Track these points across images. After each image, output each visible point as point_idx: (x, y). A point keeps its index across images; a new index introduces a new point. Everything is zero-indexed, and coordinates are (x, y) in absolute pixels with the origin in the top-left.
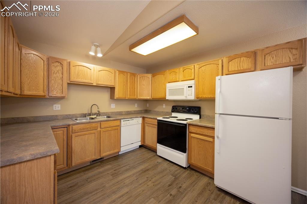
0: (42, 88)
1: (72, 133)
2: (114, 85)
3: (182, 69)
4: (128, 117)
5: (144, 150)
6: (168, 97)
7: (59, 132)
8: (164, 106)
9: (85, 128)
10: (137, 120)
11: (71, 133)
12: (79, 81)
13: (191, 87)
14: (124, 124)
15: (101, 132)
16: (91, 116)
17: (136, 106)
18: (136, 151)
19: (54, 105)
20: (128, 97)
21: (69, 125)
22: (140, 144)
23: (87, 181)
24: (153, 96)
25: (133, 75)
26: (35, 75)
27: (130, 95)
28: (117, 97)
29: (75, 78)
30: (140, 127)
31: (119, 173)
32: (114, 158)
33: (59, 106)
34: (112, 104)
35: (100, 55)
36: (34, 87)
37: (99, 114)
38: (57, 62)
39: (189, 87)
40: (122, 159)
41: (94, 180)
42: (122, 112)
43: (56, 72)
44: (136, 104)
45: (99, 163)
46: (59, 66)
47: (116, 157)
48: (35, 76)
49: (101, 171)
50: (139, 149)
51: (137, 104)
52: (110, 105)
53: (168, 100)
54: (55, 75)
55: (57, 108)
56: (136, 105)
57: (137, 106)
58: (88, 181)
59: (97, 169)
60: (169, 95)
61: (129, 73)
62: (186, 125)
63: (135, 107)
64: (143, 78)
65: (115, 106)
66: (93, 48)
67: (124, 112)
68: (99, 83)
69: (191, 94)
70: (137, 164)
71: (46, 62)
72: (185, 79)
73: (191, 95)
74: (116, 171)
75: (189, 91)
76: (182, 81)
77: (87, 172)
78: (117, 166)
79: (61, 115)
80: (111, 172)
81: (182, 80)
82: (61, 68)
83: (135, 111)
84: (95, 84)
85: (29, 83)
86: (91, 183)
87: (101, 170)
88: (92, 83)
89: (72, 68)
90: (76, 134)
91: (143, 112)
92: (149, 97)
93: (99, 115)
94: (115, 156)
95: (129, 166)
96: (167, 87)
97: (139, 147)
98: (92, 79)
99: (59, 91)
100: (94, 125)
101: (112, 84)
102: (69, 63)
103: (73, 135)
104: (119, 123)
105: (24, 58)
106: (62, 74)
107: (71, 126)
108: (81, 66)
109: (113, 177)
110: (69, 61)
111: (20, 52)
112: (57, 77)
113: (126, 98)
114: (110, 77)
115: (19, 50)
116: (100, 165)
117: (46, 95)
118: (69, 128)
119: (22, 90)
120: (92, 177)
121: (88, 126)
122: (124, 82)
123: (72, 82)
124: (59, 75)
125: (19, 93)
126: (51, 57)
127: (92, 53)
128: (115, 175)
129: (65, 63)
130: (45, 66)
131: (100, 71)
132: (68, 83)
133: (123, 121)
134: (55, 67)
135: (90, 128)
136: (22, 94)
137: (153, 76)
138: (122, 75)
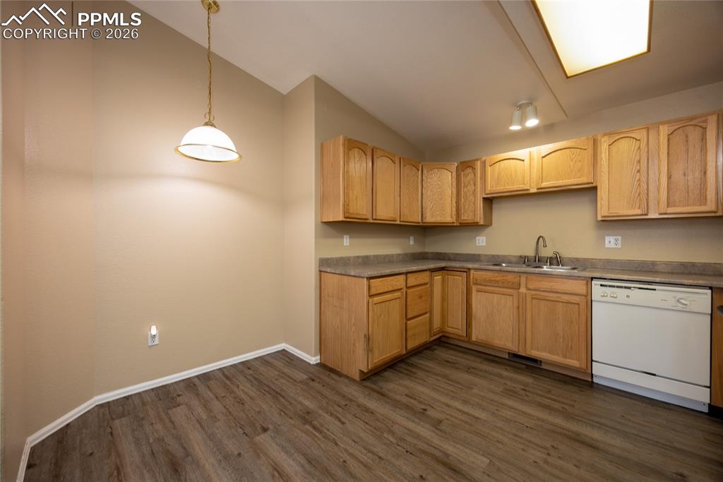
0: (449, 213)
1: (474, 284)
2: (592, 180)
4: (625, 277)
7: (457, 277)
9: (494, 280)
11: (471, 283)
12: (500, 191)
14: (603, 297)
15: (528, 298)
16: (535, 261)
19: (477, 238)
21: (469, 269)
26: (440, 195)
27: (670, 204)
28: (603, 214)
29: (492, 187)
32: (562, 376)
33: (484, 238)
34: (606, 237)
35: (532, 122)
36: (438, 213)
38: (468, 167)
40: (581, 390)
41: (476, 375)
42: (654, 263)
43: (467, 183)
45: (524, 367)
46: (471, 172)
48: (440, 197)
49: (504, 375)
52: (600, 239)
54: (466, 189)
55: (481, 243)
58: (469, 370)
59: (506, 369)
66: (517, 114)
68: (544, 184)
71: (454, 174)
74: (524, 392)
77: (486, 362)
78: (540, 390)
79: (485, 255)
80: (514, 386)
82: (473, 175)
84: (534, 190)
85: (432, 207)
86: (467, 374)
88: (525, 188)
89: (489, 169)
90: (480, 287)
93: (555, 262)
95: (566, 407)
98: (527, 179)
99: (471, 214)
100: (510, 277)
101: (584, 180)
102: (484, 163)
103: (474, 288)
104: (585, 287)
105: (427, 177)
106: (475, 185)
107: (472, 272)
108: (503, 160)
109: (502, 392)
110: (484, 159)
111: (420, 172)
112: (469, 191)
113: (646, 215)
114: (576, 162)
115: (418, 170)
116: (520, 369)
117: (455, 221)
118: (470, 275)
119: (424, 216)
120: (481, 370)
121: (498, 277)
122: (639, 162)
123: (489, 196)
124: (471, 188)
125: (420, 221)
126: (461, 163)
127: (515, 128)
128: (511, 393)
129: (479, 164)
130: (454, 180)
131: (546, 155)
132: (484, 198)
133: (601, 285)
134: (466, 176)
135: (503, 283)
136: (424, 221)
138: (623, 143)
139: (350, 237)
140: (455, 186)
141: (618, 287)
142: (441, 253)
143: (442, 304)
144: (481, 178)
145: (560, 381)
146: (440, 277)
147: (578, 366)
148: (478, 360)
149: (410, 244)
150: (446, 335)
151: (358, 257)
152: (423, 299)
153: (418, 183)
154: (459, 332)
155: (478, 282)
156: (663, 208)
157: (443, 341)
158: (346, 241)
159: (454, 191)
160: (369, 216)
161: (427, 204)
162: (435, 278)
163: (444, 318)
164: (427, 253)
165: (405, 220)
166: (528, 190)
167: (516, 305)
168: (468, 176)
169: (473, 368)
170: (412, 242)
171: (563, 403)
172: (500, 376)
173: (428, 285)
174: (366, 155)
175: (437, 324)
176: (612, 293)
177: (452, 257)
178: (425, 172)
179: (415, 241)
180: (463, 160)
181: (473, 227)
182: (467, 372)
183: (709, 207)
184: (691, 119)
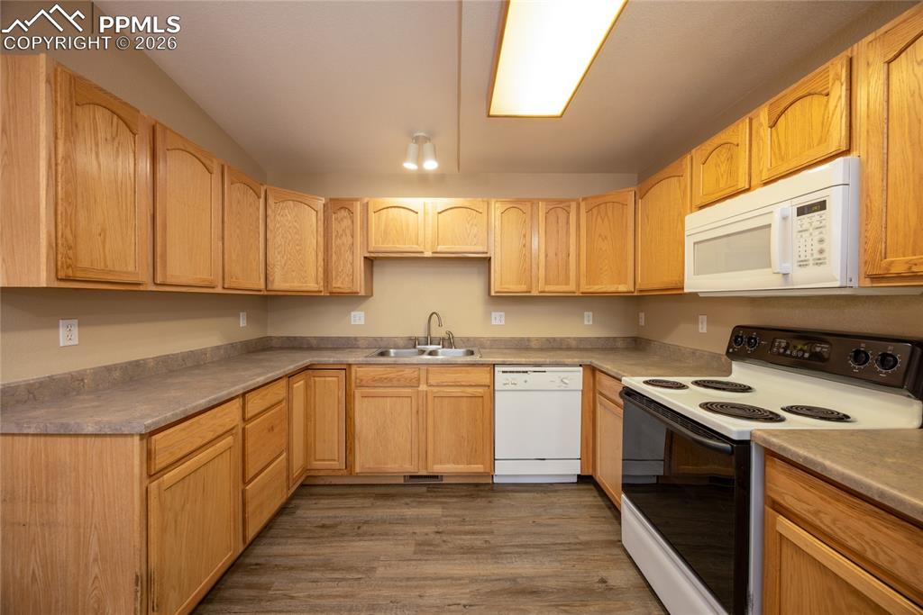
0: (314, 275)
1: (357, 387)
2: (485, 250)
3: (763, 115)
4: (523, 360)
7: (330, 379)
8: (703, 328)
9: (386, 379)
10: (562, 375)
11: (353, 385)
12: (388, 250)
13: (822, 206)
14: (505, 384)
15: (430, 398)
16: (427, 344)
17: (586, 323)
18: (556, 491)
19: (353, 313)
20: (539, 286)
21: (350, 365)
22: (575, 469)
23: (359, 528)
24: (639, 280)
25: (562, 205)
26: (298, 245)
27: (547, 282)
28: (497, 290)
29: (378, 244)
31: (439, 549)
32: (465, 487)
34: (493, 314)
35: (431, 165)
36: (294, 274)
37: (449, 342)
38: (342, 208)
39: (802, 211)
40: (490, 502)
41: (373, 535)
42: (529, 340)
43: (340, 232)
44: (586, 313)
45: (424, 489)
46: (346, 218)
47: (481, 488)
48: (298, 248)
49: (408, 517)
50: (575, 487)
51: (591, 313)
52: (488, 315)
53: (695, 294)
54: (339, 241)
55: (357, 322)
56: (588, 316)
57: (591, 323)
58: (360, 530)
59: (407, 504)
60: (697, 272)
61: (543, 200)
63: (584, 326)
64: (599, 212)
65: (503, 318)
66: (413, 147)
67: (537, 339)
68: (440, 248)
69: (821, 252)
70: (517, 546)
71: (321, 214)
72: (784, 168)
73: (819, 262)
74: (438, 536)
75: (806, 235)
76: (766, 184)
78: (454, 523)
79: (365, 339)
80: (425, 531)
81: (765, 177)
82: (350, 222)
83: (581, 340)
84: (428, 254)
85: (285, 265)
86: (360, 540)
87: (409, 512)
88: (421, 250)
89: (373, 217)
90: (367, 390)
91: (620, 344)
92: (625, 283)
93: (446, 344)
94: (477, 485)
95: (487, 537)
96: (687, 233)
97: (575, 480)
98: (421, 239)
99: (347, 279)
100: (408, 372)
101: (479, 248)
102: (366, 207)
103: (358, 393)
104: (488, 376)
105: (273, 211)
106: (353, 237)
107: (354, 368)
108: (391, 207)
109: (415, 553)
110: (365, 201)
111: (262, 200)
112: (343, 244)
113: (530, 292)
114: (472, 225)
115: (259, 197)
116: (420, 495)
117: (322, 289)
118: (350, 373)
119: (270, 278)
120: (376, 522)
121: (392, 373)
122: (525, 236)
123: (372, 255)
124: (347, 240)
125: (263, 287)
126: (331, 200)
127: (410, 166)
128: (426, 549)
129: (358, 207)
130: (321, 223)
131: (443, 211)
132: (365, 258)
133: (503, 372)
134: (340, 221)
135: (399, 380)
136: (270, 287)
137: (641, 194)
138: (513, 214)
139: (80, 325)
140: (322, 233)
141: (517, 372)
142: (295, 338)
143: (306, 426)
144: (362, 228)
145: (466, 496)
146: (302, 382)
147: (482, 470)
148: (368, 502)
149: (242, 327)
150: (312, 473)
151: (109, 369)
152: (276, 430)
153: (258, 219)
154: (335, 465)
155: (364, 383)
156: (542, 286)
157: (309, 487)
158: (67, 334)
159: (321, 240)
160: (144, 276)
161: (276, 259)
162: (295, 386)
163: (308, 449)
164: (270, 338)
165: (234, 285)
166: (422, 252)
167: (414, 410)
168: (341, 223)
169: (366, 522)
170: (243, 323)
171: (483, 533)
172: (403, 521)
173: (284, 404)
174: (134, 134)
175: (298, 463)
176: (513, 379)
177: (314, 343)
178: (271, 201)
179: (248, 318)
180: (332, 197)
181: (350, 299)
182: (358, 535)
183: (571, 287)
184: (561, 202)
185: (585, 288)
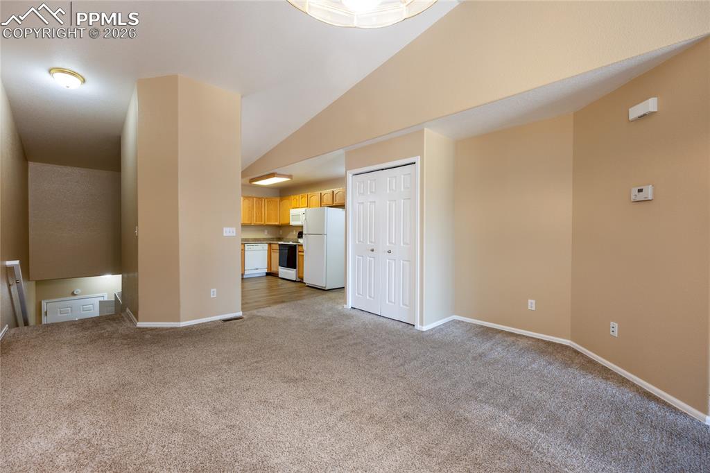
5: (270, 277)
6: (292, 223)
8: (294, 233)
10: (263, 246)
17: (265, 233)
20: (254, 222)
22: (267, 272)
24: (281, 221)
25: (260, 199)
30: (266, 253)
50: (265, 276)
56: (266, 231)
57: (267, 233)
60: (292, 221)
61: (256, 198)
62: (295, 245)
63: (264, 235)
64: (270, 202)
76: (300, 208)
83: (262, 238)
91: (270, 238)
92: (278, 222)
96: (290, 213)
97: (265, 274)
113: (251, 224)
133: (247, 246)
137: (281, 200)
138: (247, 200)
141: (250, 245)
183: (263, 223)
184: (259, 198)
185: (266, 223)
